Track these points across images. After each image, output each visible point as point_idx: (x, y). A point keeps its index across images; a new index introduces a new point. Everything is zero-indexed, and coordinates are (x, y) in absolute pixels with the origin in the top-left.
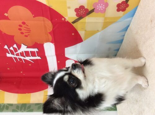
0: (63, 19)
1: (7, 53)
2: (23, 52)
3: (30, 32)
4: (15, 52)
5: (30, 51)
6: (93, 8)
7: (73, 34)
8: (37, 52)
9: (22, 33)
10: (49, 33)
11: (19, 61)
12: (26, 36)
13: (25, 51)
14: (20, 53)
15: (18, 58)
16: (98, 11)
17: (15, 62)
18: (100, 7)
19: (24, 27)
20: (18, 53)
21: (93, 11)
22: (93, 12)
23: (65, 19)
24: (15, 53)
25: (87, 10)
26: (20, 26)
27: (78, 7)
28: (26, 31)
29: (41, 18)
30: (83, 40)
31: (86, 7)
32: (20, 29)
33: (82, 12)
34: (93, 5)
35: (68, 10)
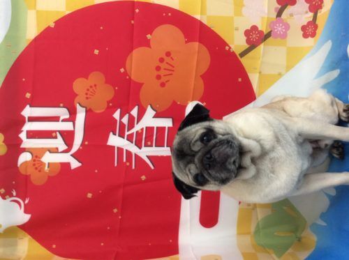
0: (227, 48)
1: (111, 134)
2: (142, 129)
3: (171, 74)
4: (128, 130)
5: (157, 128)
6: (270, 30)
7: (240, 80)
8: (169, 128)
9: (158, 77)
10: (201, 76)
11: (125, 160)
12: (163, 85)
13: (147, 128)
14: (137, 132)
15: (126, 150)
16: (277, 36)
17: (116, 165)
18: (279, 29)
19: (167, 63)
20: (133, 133)
21: (269, 35)
22: (271, 38)
23: (230, 48)
24: (127, 133)
25: (261, 32)
26: (161, 60)
27: (249, 29)
28: (167, 72)
29: (196, 45)
30: (257, 96)
31: (260, 29)
32: (158, 68)
33: (254, 36)
34: (270, 26)
35: (236, 32)
